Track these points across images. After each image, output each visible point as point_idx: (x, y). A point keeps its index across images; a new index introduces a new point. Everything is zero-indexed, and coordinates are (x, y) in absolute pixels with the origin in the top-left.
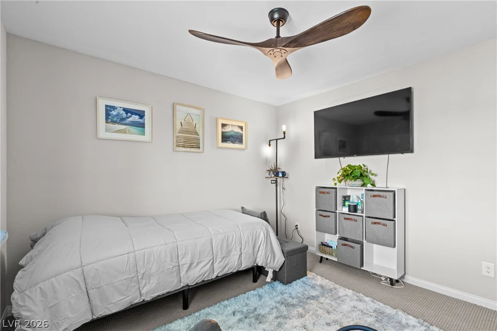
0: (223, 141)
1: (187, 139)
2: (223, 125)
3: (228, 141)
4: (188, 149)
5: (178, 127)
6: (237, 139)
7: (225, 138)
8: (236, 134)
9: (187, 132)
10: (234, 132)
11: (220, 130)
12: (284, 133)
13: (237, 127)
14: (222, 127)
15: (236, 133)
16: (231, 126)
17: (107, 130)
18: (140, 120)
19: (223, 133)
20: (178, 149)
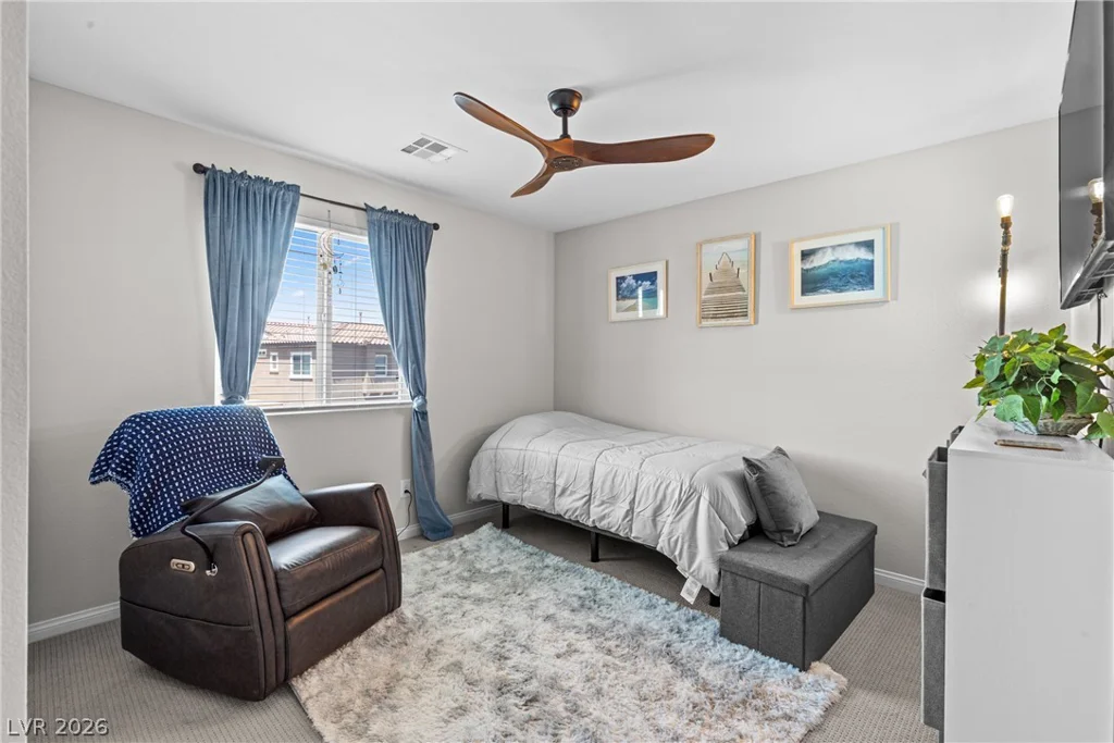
0: (804, 293)
1: (721, 301)
2: (805, 255)
3: (821, 288)
4: (723, 321)
5: (706, 282)
6: (853, 277)
7: (811, 283)
8: (848, 266)
9: (721, 289)
10: (841, 262)
11: (797, 267)
12: (1006, 224)
13: (852, 248)
14: (802, 259)
15: (850, 262)
16: (830, 250)
17: (618, 310)
18: (652, 287)
19: (805, 273)
20: (705, 323)
